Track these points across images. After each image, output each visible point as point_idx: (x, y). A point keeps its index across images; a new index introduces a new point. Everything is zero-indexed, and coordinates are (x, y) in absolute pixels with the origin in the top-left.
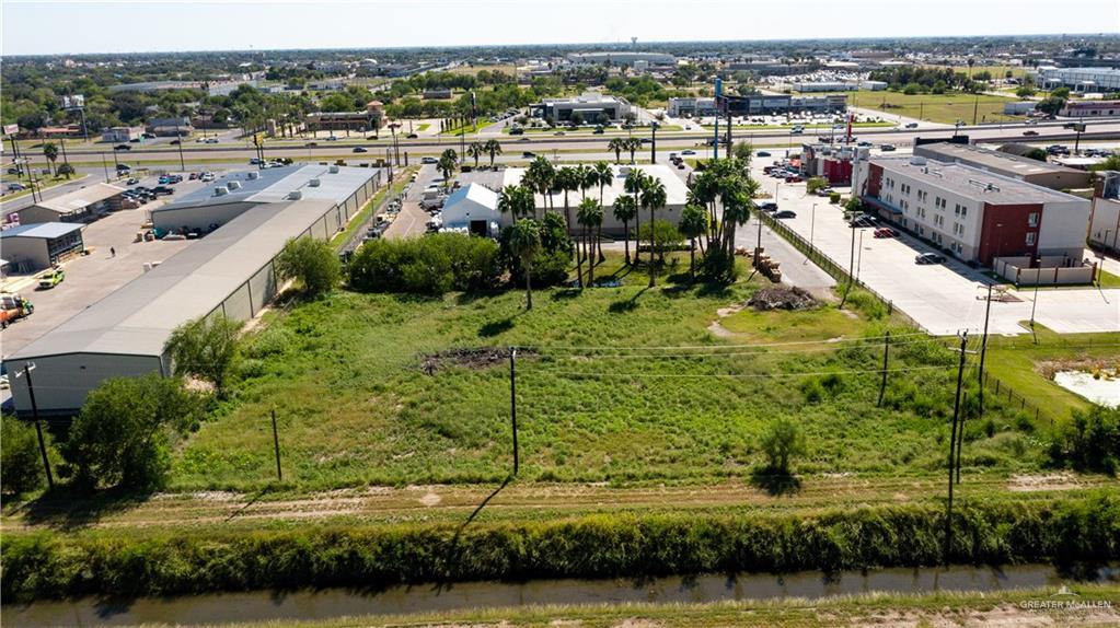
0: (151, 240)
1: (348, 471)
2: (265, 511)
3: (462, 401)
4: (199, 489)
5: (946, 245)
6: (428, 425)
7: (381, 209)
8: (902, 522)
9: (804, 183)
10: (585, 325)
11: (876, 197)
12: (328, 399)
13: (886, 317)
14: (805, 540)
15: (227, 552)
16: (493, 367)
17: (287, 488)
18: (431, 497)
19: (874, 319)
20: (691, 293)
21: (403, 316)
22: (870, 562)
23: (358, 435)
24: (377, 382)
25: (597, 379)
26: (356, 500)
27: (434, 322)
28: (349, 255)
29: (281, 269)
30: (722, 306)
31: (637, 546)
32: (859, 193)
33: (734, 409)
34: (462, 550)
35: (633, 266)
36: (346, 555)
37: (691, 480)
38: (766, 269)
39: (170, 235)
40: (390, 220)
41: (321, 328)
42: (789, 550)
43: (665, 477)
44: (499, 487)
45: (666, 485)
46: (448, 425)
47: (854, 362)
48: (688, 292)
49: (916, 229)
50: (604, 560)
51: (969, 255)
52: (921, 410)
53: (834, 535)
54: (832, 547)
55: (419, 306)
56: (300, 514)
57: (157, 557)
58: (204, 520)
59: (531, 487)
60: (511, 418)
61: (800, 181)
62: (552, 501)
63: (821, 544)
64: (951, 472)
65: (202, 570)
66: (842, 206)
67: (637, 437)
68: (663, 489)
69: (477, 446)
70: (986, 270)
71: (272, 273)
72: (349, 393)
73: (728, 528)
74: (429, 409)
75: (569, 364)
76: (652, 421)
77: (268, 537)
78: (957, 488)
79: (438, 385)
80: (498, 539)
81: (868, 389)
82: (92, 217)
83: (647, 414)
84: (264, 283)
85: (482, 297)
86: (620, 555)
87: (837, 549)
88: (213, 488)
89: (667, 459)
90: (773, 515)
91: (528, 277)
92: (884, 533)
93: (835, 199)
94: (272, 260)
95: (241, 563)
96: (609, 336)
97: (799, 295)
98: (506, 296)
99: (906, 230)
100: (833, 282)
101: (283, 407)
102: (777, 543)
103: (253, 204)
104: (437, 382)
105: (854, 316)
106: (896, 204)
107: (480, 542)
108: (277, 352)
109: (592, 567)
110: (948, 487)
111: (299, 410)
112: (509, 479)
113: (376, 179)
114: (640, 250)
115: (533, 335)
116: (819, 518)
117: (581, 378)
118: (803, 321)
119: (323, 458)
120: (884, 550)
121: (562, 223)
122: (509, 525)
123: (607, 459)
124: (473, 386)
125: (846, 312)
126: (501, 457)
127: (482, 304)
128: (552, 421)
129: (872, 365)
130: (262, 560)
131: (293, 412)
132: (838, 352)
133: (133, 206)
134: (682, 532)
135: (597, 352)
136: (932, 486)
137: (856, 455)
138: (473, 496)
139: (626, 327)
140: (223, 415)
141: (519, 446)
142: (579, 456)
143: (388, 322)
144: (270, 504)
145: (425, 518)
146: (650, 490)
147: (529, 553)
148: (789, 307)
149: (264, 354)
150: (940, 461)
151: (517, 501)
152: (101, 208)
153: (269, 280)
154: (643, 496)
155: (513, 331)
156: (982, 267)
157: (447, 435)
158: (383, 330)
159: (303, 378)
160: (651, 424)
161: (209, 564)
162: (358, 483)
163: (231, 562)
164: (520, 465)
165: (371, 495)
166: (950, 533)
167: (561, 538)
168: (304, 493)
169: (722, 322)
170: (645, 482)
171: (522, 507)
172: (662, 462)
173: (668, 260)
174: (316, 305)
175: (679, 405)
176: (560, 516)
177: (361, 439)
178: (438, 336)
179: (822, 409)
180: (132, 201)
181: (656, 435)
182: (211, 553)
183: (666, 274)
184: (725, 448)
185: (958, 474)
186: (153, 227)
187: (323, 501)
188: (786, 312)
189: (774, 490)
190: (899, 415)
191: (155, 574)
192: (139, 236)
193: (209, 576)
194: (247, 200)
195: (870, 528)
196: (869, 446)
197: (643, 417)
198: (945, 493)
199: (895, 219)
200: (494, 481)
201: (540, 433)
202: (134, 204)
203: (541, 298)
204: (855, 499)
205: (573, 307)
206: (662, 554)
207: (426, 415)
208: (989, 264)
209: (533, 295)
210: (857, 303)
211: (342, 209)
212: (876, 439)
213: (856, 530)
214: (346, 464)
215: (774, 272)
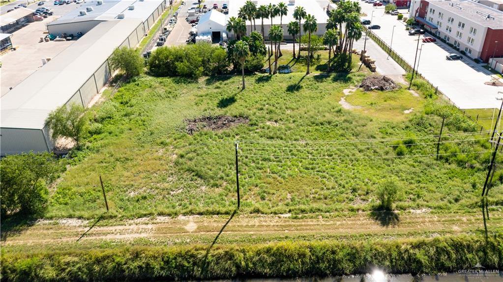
0: (48, 41)
1: (146, 203)
2: (99, 234)
3: (209, 154)
4: (63, 217)
5: (462, 48)
6: (190, 170)
7: (166, 22)
8: (458, 246)
9: (383, 7)
10: (273, 101)
11: (423, 18)
12: (136, 150)
13: (434, 96)
14: (403, 258)
15: (77, 263)
16: (226, 130)
17: (111, 217)
18: (191, 224)
19: (429, 98)
20: (329, 79)
21: (177, 92)
22: (439, 270)
23: (152, 176)
24: (163, 140)
25: (282, 139)
26: (150, 226)
27: (193, 97)
28: (149, 54)
29: (112, 65)
30: (346, 87)
31: (308, 261)
32: (414, 15)
33: (357, 161)
34: (209, 263)
35: (297, 59)
36: (144, 266)
37: (337, 213)
38: (368, 64)
39: (58, 38)
40: (171, 29)
41: (133, 101)
42: (394, 264)
43: (322, 211)
44: (230, 217)
45: (323, 217)
46: (201, 171)
47: (420, 128)
48: (328, 78)
49: (445, 38)
50: (289, 269)
51: (476, 55)
52: (461, 163)
53: (420, 255)
54: (419, 262)
55: (185, 86)
56: (118, 237)
57: (38, 266)
58: (65, 240)
59: (247, 217)
60: (235, 166)
61: (381, 5)
62: (259, 229)
63: (412, 260)
64: (483, 209)
65: (63, 275)
66: (404, 21)
67: (305, 181)
68: (322, 221)
69: (217, 186)
70: (486, 64)
71: (108, 67)
72: (148, 146)
73: (359, 250)
74: (191, 159)
75: (266, 127)
76: (312, 169)
77: (100, 254)
78: (489, 222)
79: (196, 142)
80: (229, 256)
81: (430, 147)
82: (18, 26)
83: (310, 164)
84: (103, 74)
85: (218, 80)
86: (298, 266)
87: (421, 263)
88: (70, 217)
89: (322, 197)
90: (385, 241)
91: (243, 69)
92: (448, 253)
93: (400, 18)
94: (107, 60)
95: (85, 270)
96: (287, 108)
97: (387, 81)
98: (231, 80)
99: (439, 38)
100: (403, 72)
101: (112, 156)
102: (387, 259)
103: (99, 22)
104: (195, 139)
105: (416, 95)
106: (435, 23)
107: (219, 258)
108: (110, 118)
109: (283, 273)
110: (483, 222)
111: (120, 158)
112: (235, 212)
113: (163, 4)
114: (301, 49)
115: (246, 107)
116: (411, 244)
117: (272, 138)
118: (390, 98)
119: (133, 193)
120: (448, 264)
121: (260, 37)
122: (235, 246)
123: (289, 196)
124: (214, 142)
125: (412, 92)
126: (230, 194)
127: (219, 85)
128: (258, 168)
129: (430, 130)
130: (97, 268)
131: (117, 160)
132: (410, 121)
133: (40, 20)
134: (334, 252)
135: (281, 119)
136: (473, 221)
137: (428, 196)
138: (215, 225)
139: (295, 101)
140: (80, 161)
141: (240, 187)
142: (273, 194)
143: (169, 97)
144: (102, 228)
145: (188, 241)
146: (314, 220)
147: (247, 265)
148: (382, 89)
149: (102, 120)
150: (476, 203)
151: (240, 229)
152: (23, 21)
153: (106, 71)
154: (310, 225)
155: (236, 104)
156: (482, 62)
157: (200, 177)
158: (166, 101)
159: (122, 136)
160: (312, 171)
161: (67, 270)
162: (151, 214)
163: (79, 269)
164: (241, 200)
165: (158, 223)
166: (486, 253)
167: (265, 256)
168: (121, 220)
169: (347, 98)
170: (311, 215)
171: (243, 233)
172: (320, 199)
173: (315, 56)
174: (131, 85)
175: (327, 157)
176: (264, 240)
177: (154, 179)
178: (195, 107)
179: (406, 162)
180: (39, 16)
181: (315, 179)
182: (68, 264)
183: (314, 64)
184: (354, 190)
185: (487, 212)
186: (48, 33)
187: (131, 227)
188: (380, 92)
189: (385, 222)
190: (449, 166)
191: (37, 276)
192: (42, 39)
193: (67, 277)
194: (96, 19)
195: (440, 251)
196: (434, 189)
197: (308, 166)
198: (482, 227)
199: (433, 31)
200: (227, 213)
201: (251, 177)
202: (40, 18)
203: (250, 81)
204: (431, 230)
205: (267, 87)
206: (322, 266)
207: (189, 163)
208: (487, 61)
209: (245, 79)
210: (418, 87)
211: (146, 24)
212: (438, 185)
213: (432, 251)
214: (145, 198)
215: (372, 65)
